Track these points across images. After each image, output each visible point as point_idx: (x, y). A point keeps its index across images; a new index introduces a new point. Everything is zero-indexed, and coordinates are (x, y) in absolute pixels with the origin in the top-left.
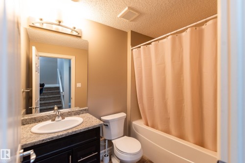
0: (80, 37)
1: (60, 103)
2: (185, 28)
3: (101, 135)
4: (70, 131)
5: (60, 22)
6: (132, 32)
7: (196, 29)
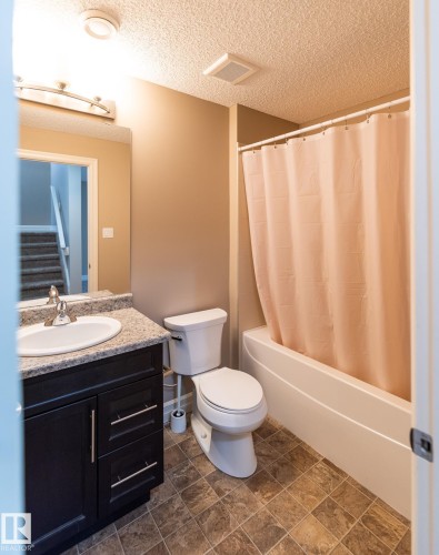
0: (112, 120)
1: (59, 274)
2: (364, 112)
3: (165, 363)
4: (92, 352)
5: (63, 86)
6: (241, 108)
7: (390, 116)
